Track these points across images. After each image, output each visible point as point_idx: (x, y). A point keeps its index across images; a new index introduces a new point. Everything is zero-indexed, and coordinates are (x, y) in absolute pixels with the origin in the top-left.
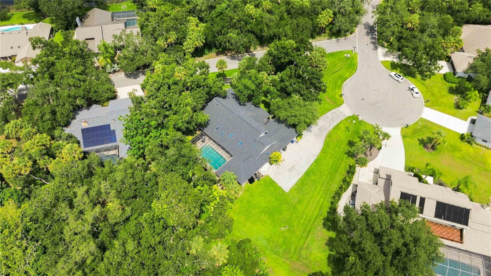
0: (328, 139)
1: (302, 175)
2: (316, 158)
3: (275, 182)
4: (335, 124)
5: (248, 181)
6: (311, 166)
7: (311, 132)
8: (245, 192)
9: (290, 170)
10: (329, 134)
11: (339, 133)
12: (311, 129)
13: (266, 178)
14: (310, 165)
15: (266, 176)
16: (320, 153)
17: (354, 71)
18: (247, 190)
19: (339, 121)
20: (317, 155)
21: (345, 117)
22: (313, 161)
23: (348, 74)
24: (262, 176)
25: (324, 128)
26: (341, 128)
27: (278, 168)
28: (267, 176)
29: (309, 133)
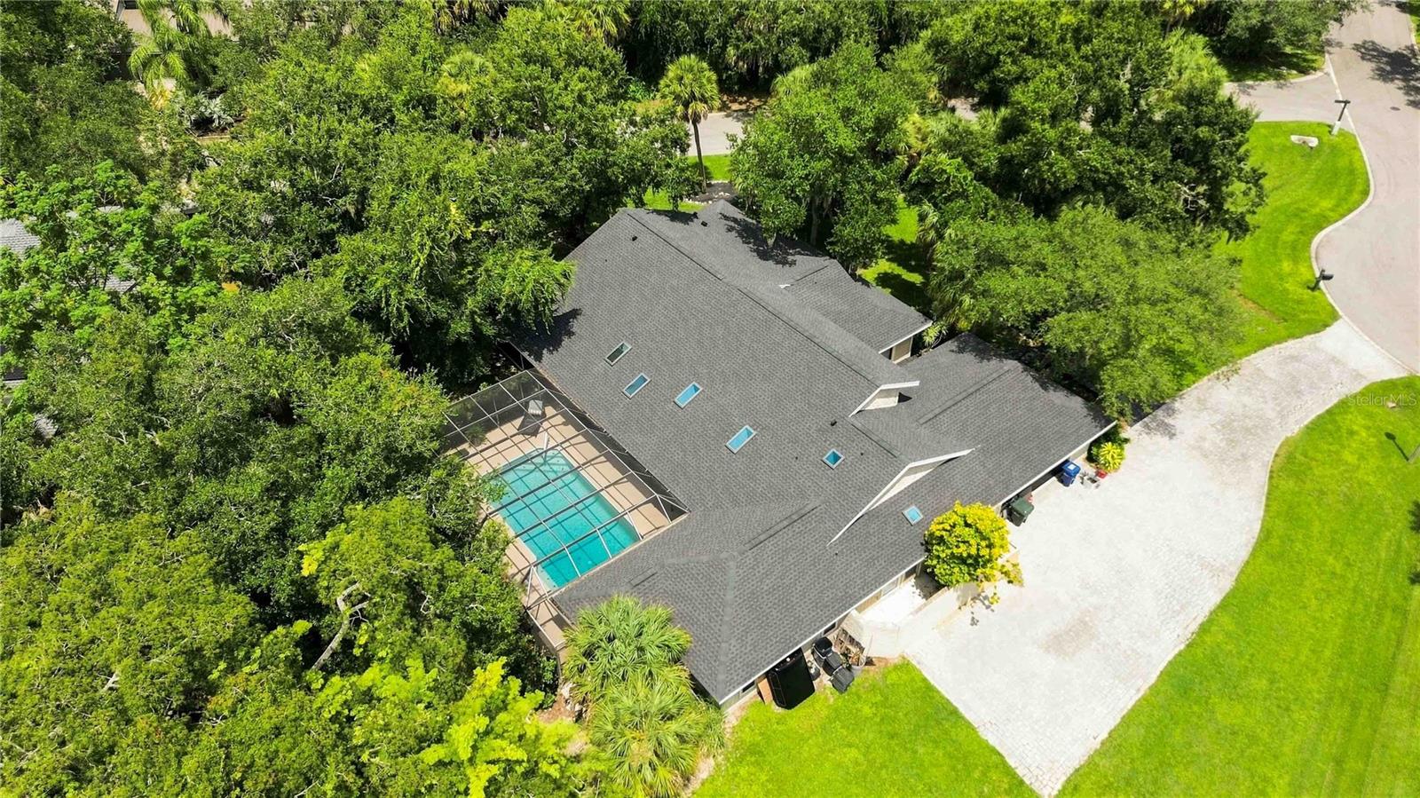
0: (1288, 485)
1: (1145, 688)
2: (1227, 583)
3: (955, 712)
4: (1314, 407)
5: (764, 686)
6: (1204, 629)
7: (1172, 436)
8: (741, 760)
9: (1059, 643)
10: (1290, 458)
11: (1349, 457)
12: (1169, 421)
13: (893, 678)
14: (1194, 627)
15: (896, 667)
16: (1253, 554)
17: (1356, 196)
18: (752, 752)
19: (1335, 401)
20: (1235, 570)
21: (1365, 383)
22: (1215, 599)
23: (1326, 204)
24: (869, 662)
25: (1250, 424)
26: (1351, 433)
27: (974, 622)
28: (905, 666)
29: (1160, 440)
